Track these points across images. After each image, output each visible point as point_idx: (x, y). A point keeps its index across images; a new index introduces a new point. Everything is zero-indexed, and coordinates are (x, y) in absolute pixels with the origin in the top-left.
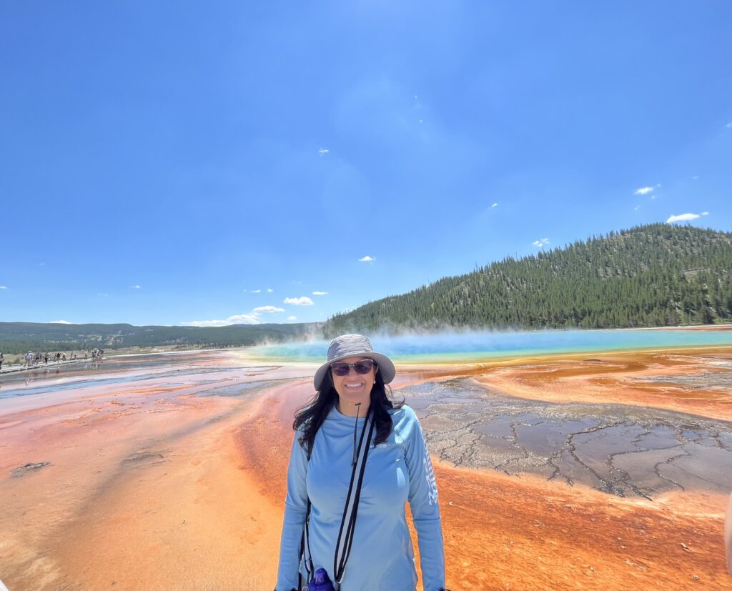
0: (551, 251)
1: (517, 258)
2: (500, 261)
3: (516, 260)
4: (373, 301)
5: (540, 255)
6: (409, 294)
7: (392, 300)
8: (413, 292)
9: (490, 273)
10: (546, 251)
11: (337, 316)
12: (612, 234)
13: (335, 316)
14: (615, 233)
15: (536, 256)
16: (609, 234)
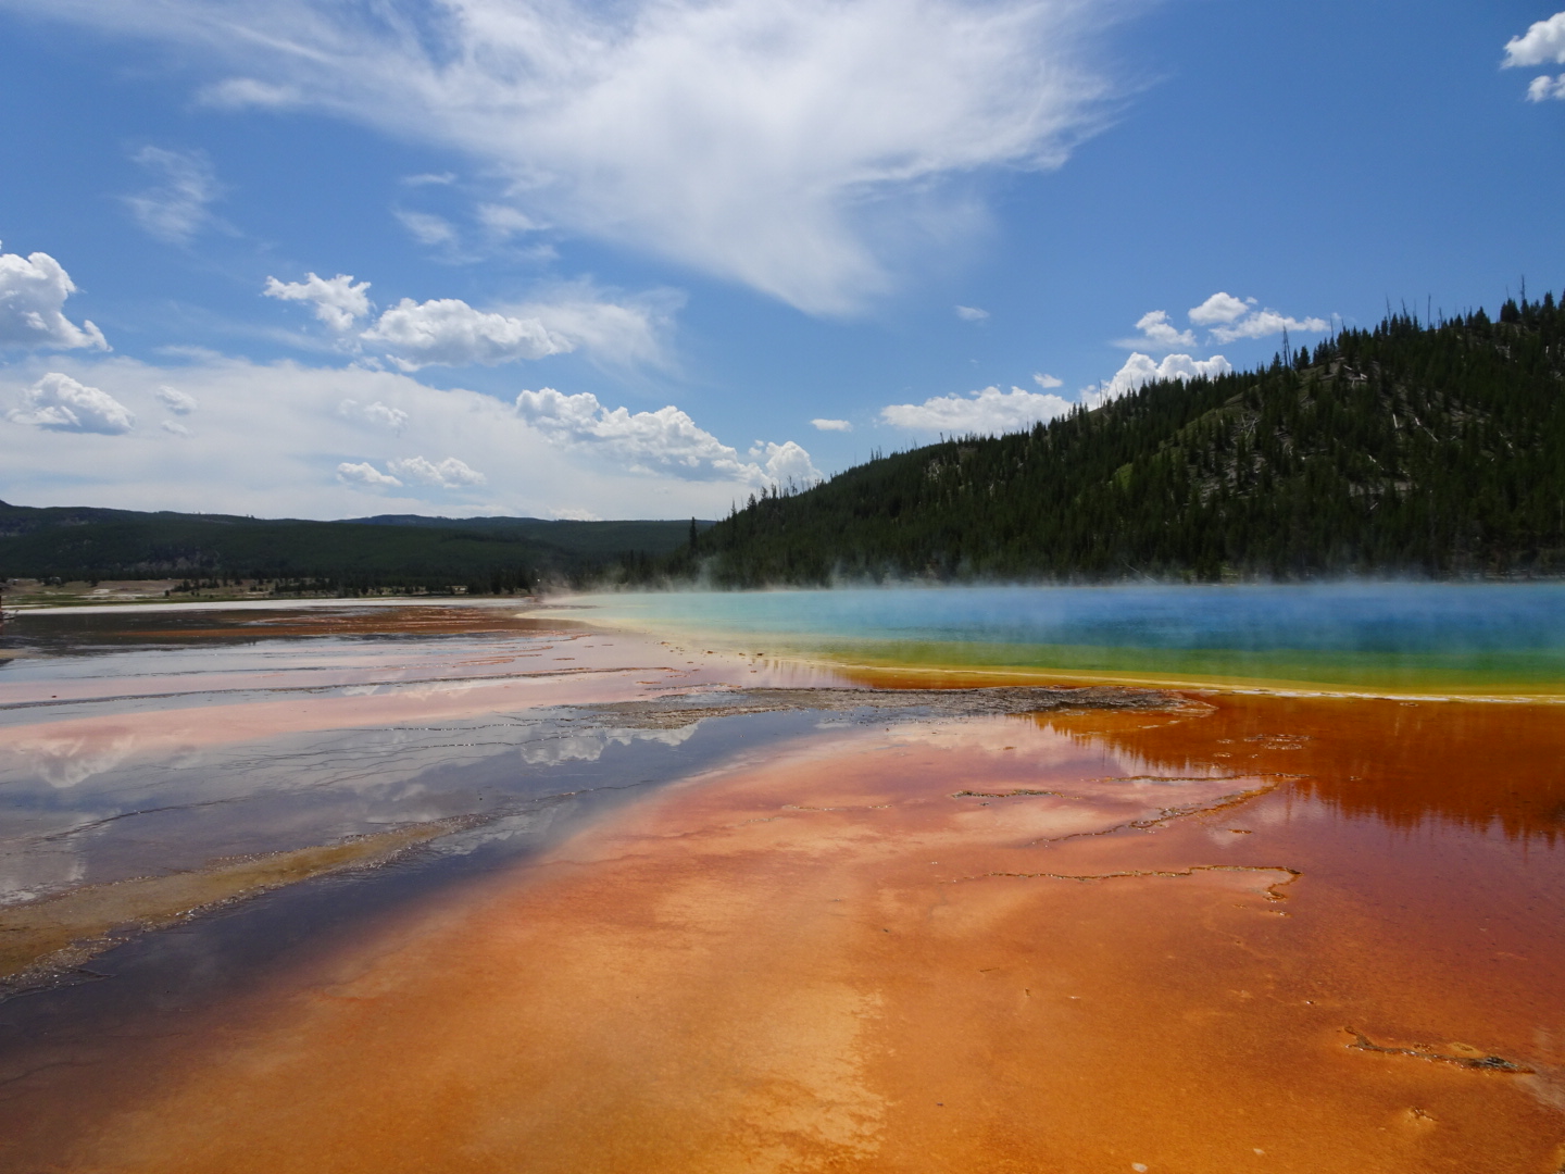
0: (1549, 298)
1: (1428, 318)
2: (1371, 331)
3: (1426, 329)
4: (886, 455)
5: (1509, 311)
6: (1025, 436)
7: (963, 454)
8: (1039, 428)
9: (1335, 368)
10: (1530, 303)
11: (765, 501)
13: (758, 499)
15: (1494, 316)
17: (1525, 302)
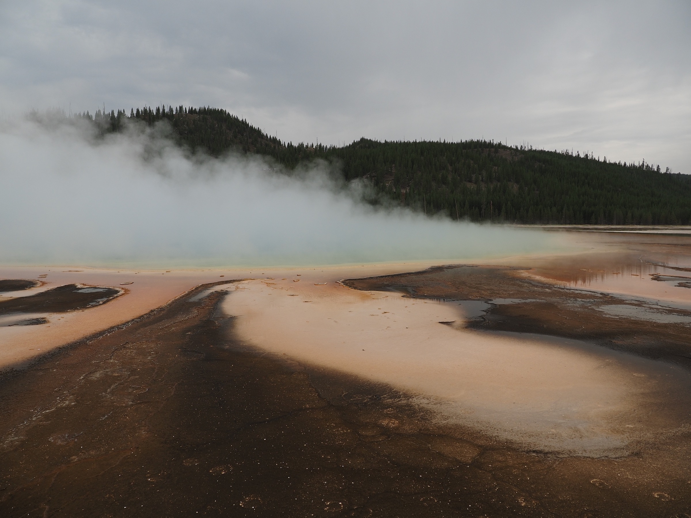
12: (181, 108)
14: (184, 110)
16: (178, 109)
17: (104, 112)
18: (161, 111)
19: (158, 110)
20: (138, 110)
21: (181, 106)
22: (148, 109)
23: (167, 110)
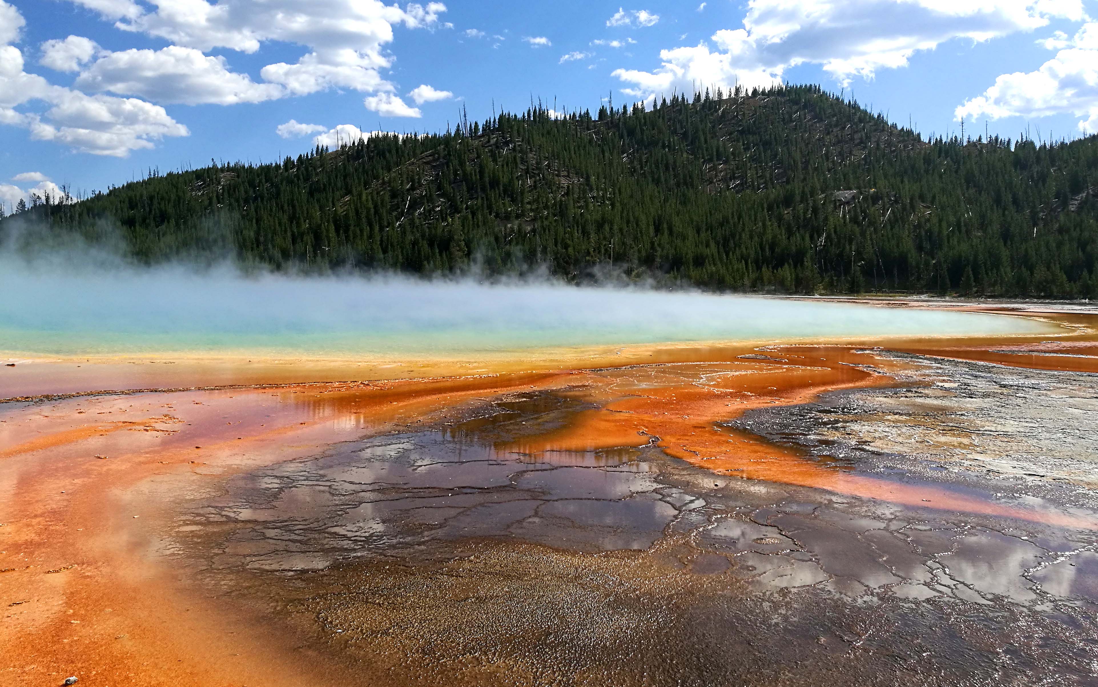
2: (520, 116)
9: (494, 139)
10: (614, 109)
12: (738, 91)
14: (744, 93)
18: (703, 98)
19: (698, 98)
20: (664, 100)
21: (738, 86)
22: (680, 99)
23: (713, 96)
